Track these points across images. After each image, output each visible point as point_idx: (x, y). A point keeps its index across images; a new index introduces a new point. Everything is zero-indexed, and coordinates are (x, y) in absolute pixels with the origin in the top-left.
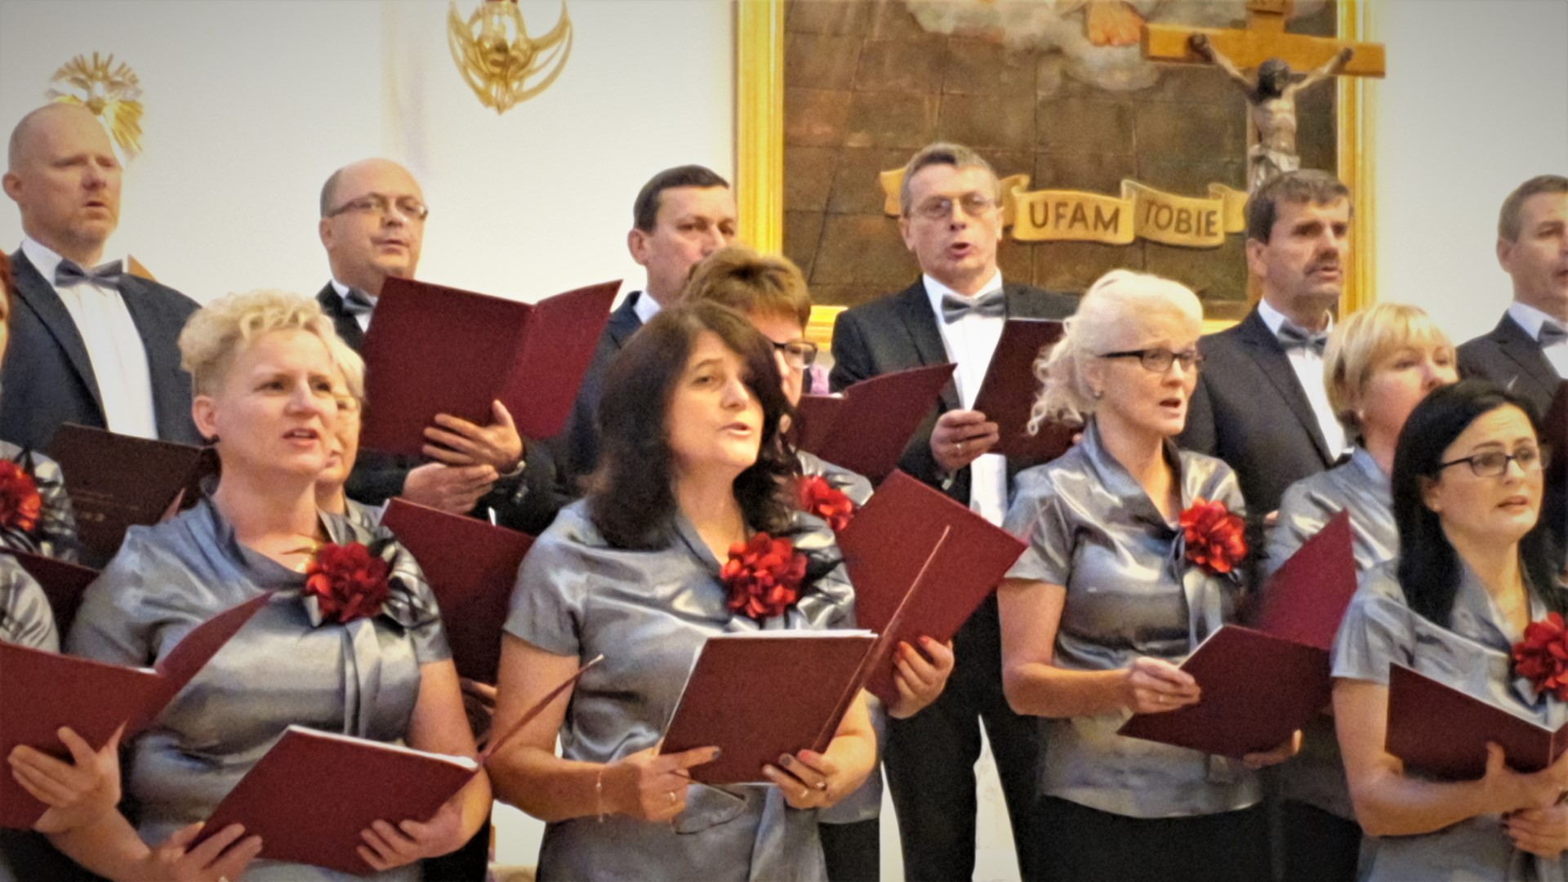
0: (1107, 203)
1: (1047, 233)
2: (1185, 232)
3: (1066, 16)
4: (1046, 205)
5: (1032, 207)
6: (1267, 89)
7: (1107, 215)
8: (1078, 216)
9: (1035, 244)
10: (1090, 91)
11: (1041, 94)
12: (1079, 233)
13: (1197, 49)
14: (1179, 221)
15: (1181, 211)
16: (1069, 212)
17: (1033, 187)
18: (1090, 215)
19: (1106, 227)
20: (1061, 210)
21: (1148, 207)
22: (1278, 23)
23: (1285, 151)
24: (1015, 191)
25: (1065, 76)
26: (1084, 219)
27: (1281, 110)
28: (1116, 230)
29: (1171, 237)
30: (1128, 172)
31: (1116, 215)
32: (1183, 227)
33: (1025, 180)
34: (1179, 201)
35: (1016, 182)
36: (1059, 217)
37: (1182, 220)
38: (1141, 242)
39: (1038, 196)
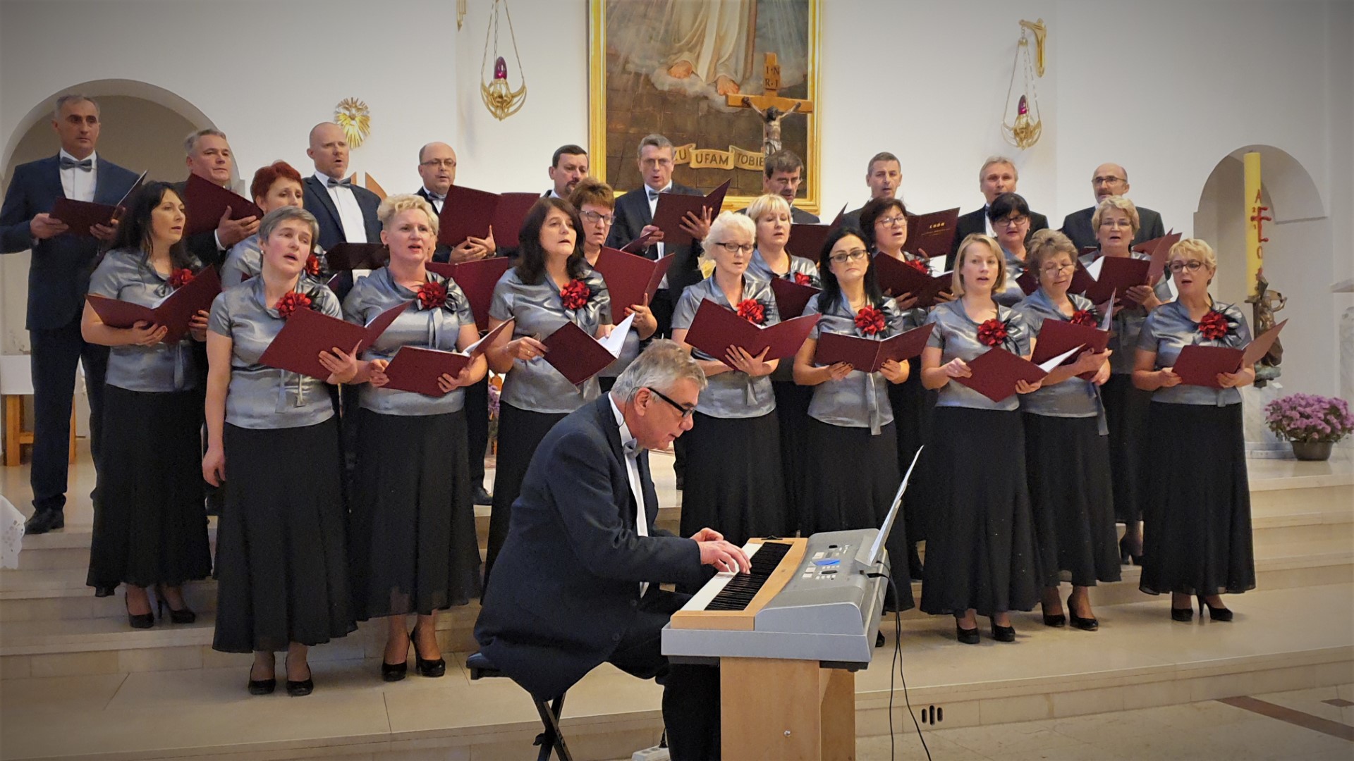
0: (724, 154)
1: (703, 165)
2: (753, 164)
3: (709, 85)
4: (702, 155)
5: (697, 156)
6: (770, 117)
7: (724, 158)
8: (714, 159)
9: (697, 169)
10: (719, 112)
11: (700, 114)
12: (714, 165)
13: (746, 103)
14: (750, 160)
15: (751, 157)
16: (710, 158)
17: (697, 148)
18: (718, 161)
19: (724, 163)
20: (707, 157)
21: (739, 156)
22: (775, 93)
23: (777, 141)
24: (690, 150)
25: (709, 106)
26: (715, 160)
27: (775, 125)
28: (727, 164)
29: (747, 167)
30: (731, 143)
31: (727, 158)
32: (752, 163)
33: (694, 145)
34: (750, 153)
35: (692, 146)
36: (706, 159)
37: (751, 161)
38: (736, 168)
39: (698, 151)
